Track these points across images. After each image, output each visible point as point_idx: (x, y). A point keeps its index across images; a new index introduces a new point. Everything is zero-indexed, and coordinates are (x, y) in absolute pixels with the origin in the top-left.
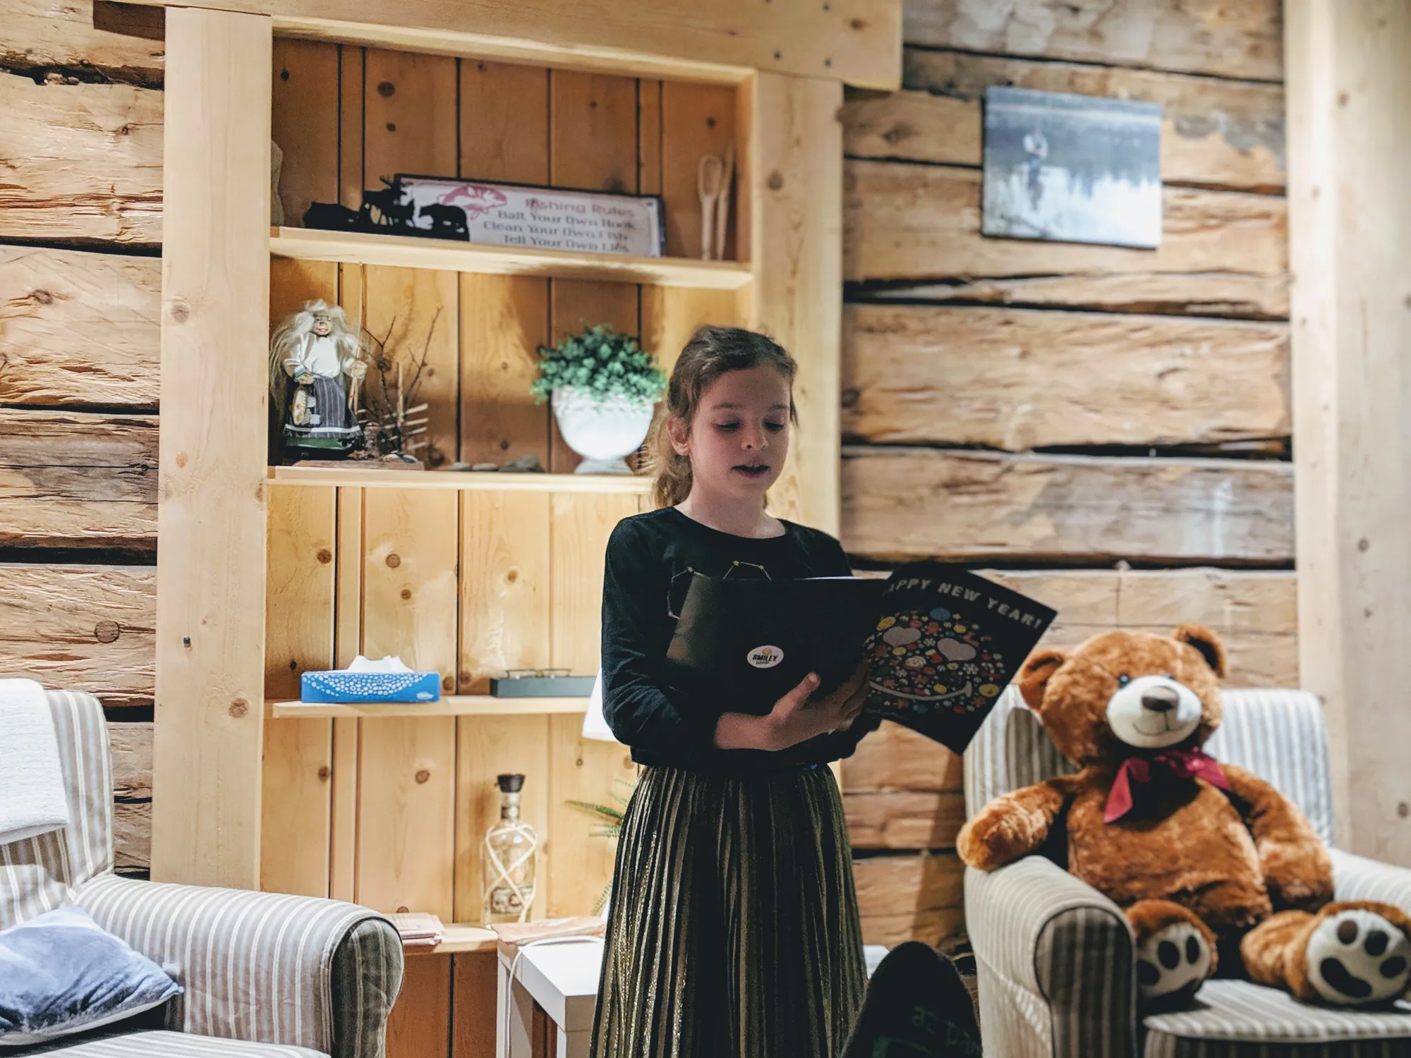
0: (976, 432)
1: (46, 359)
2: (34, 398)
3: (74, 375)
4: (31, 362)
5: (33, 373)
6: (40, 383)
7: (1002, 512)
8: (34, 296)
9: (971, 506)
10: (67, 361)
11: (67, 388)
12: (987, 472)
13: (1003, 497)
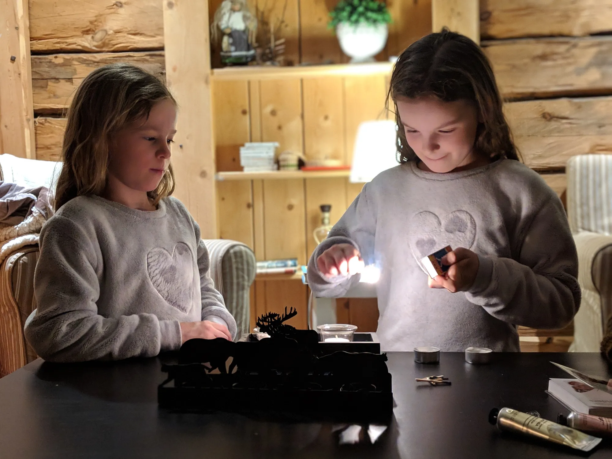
0: (556, 28)
1: (121, 31)
2: (118, 47)
3: (132, 37)
4: (116, 33)
5: (117, 37)
6: (120, 41)
7: (570, 69)
8: (115, 4)
9: (553, 67)
10: (130, 31)
11: (131, 42)
12: (562, 48)
13: (570, 61)
